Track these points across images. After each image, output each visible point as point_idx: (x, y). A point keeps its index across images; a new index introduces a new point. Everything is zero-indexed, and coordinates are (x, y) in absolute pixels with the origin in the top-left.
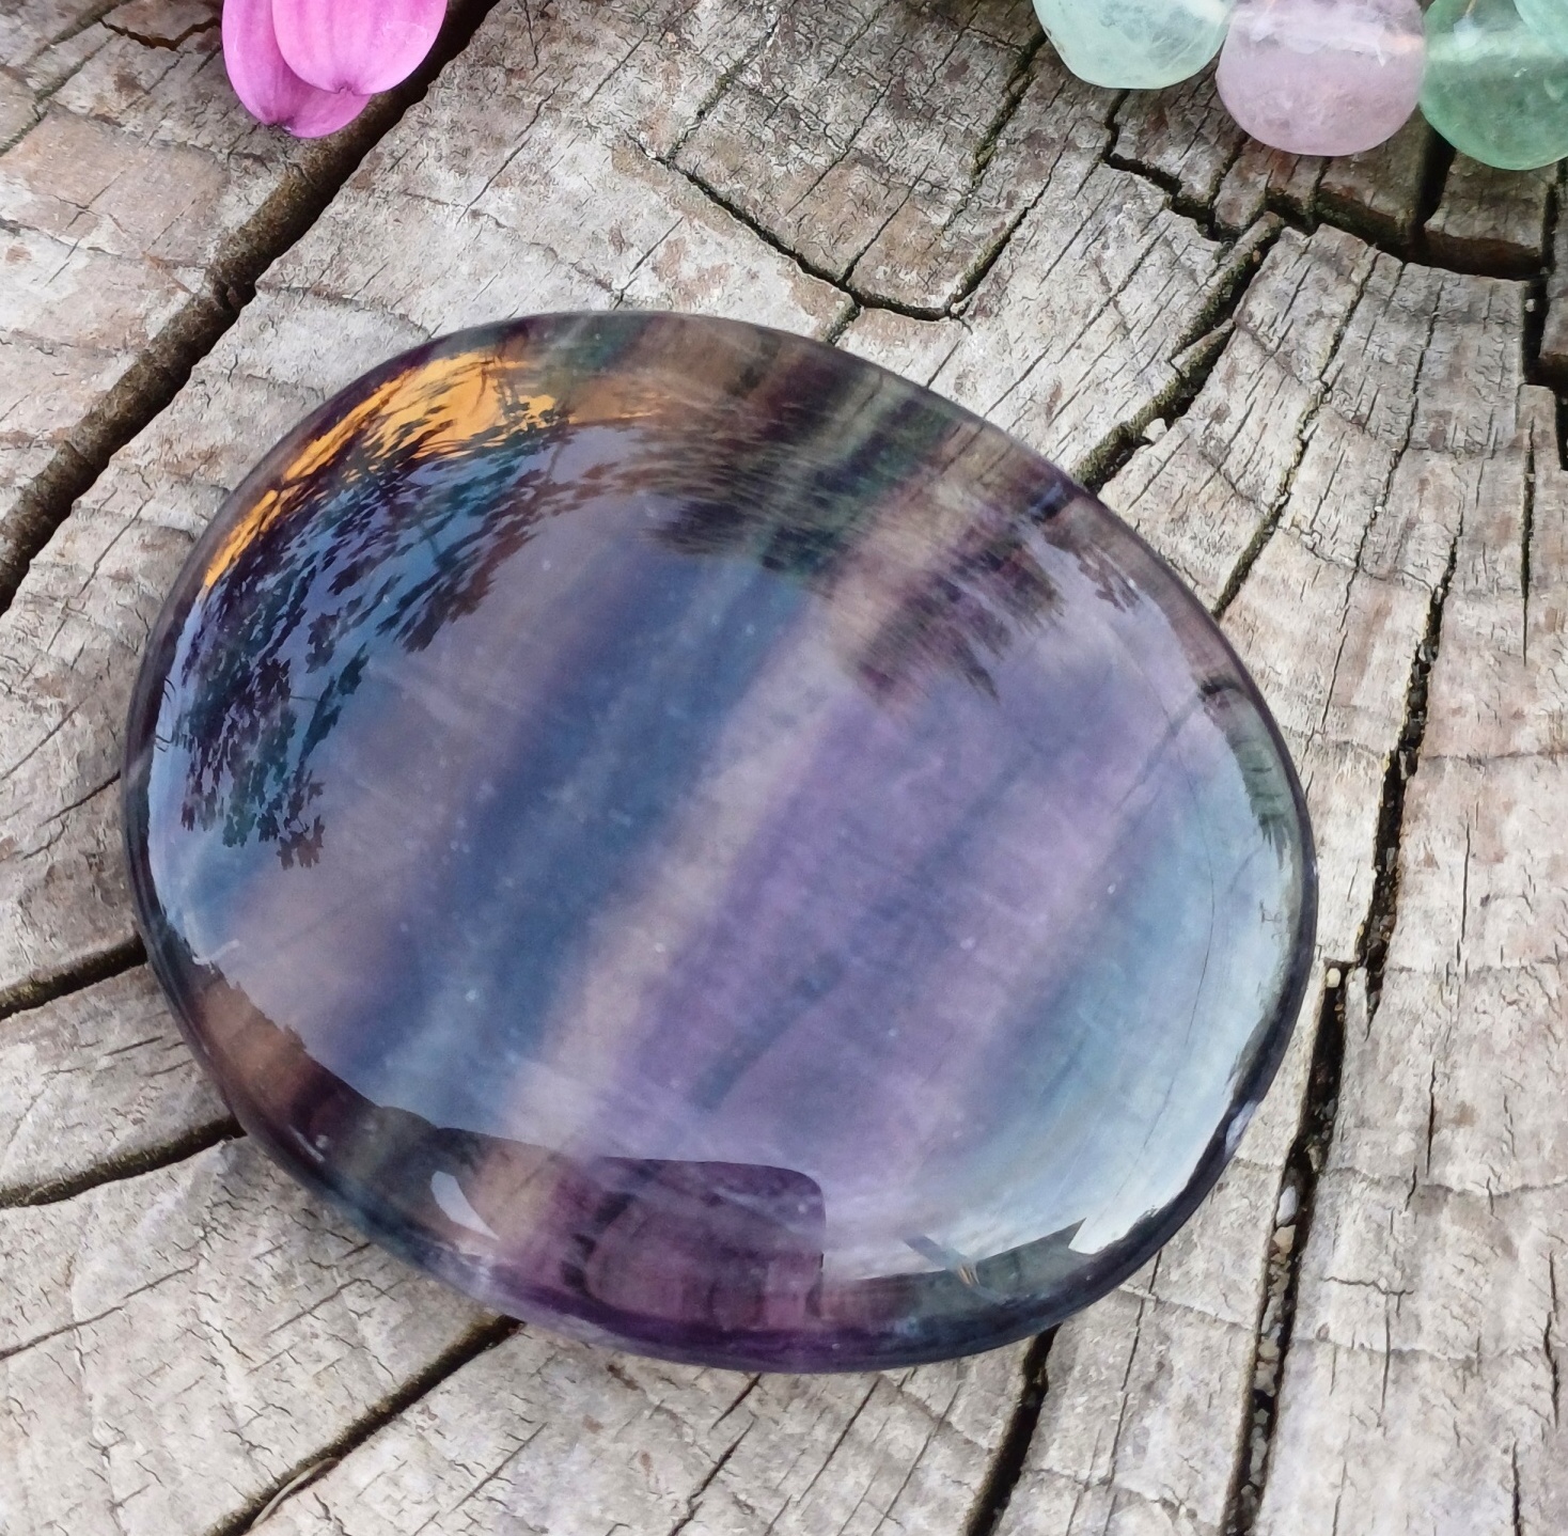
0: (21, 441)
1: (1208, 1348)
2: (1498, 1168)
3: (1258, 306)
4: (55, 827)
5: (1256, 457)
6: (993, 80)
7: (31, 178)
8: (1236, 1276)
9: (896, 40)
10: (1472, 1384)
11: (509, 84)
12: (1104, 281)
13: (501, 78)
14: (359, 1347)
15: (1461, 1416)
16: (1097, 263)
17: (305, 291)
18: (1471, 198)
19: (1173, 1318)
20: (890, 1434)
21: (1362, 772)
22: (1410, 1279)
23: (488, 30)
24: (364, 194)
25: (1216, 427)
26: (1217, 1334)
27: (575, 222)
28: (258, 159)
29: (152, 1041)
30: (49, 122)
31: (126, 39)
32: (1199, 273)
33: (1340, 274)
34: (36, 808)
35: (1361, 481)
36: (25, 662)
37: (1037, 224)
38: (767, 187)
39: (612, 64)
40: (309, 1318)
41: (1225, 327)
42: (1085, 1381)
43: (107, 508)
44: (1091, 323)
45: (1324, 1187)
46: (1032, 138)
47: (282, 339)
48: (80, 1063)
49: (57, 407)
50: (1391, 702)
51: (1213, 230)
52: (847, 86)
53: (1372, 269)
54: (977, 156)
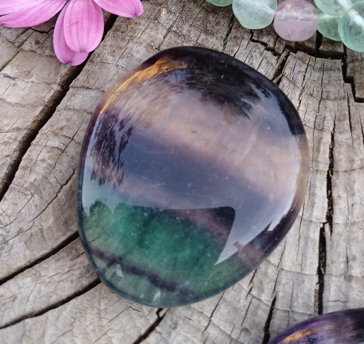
0: (18, 129)
3: (287, 71)
4: (32, 223)
6: (225, 25)
7: (17, 66)
8: (309, 302)
9: (204, 18)
11: (122, 35)
13: (120, 34)
16: (251, 64)
17: (81, 87)
18: (328, 42)
21: (322, 176)
23: (116, 23)
24: (92, 63)
26: (306, 318)
29: (58, 274)
30: (20, 53)
31: (37, 32)
32: (273, 64)
33: (303, 62)
34: (27, 219)
35: (313, 108)
36: (22, 183)
37: (238, 56)
39: (144, 28)
41: (280, 76)
43: (39, 144)
45: (326, 278)
46: (235, 37)
47: (76, 99)
48: (42, 281)
49: (26, 120)
50: (326, 159)
51: (275, 54)
52: (195, 29)
53: (310, 60)
54: (224, 42)
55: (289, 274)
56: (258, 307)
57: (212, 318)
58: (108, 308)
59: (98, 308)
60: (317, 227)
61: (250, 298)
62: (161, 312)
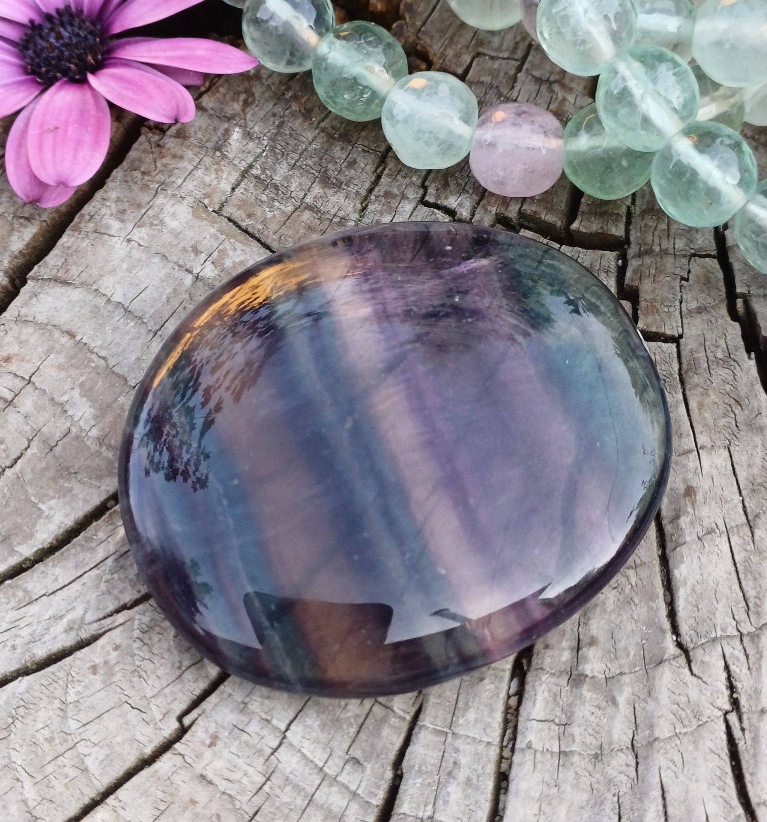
1: (477, 754)
2: (609, 665)
6: (368, 168)
8: (489, 720)
9: (323, 151)
10: (599, 765)
11: (143, 179)
13: (140, 176)
14: (85, 770)
15: (593, 780)
17: (50, 279)
18: (591, 214)
19: (461, 741)
20: (331, 800)
22: (569, 718)
23: (133, 154)
24: (77, 233)
26: (481, 748)
27: (176, 243)
28: (27, 219)
38: (264, 222)
39: (191, 167)
40: (61, 758)
42: (420, 772)
45: (530, 677)
46: (387, 194)
47: (40, 303)
52: (301, 174)
54: (362, 203)
56: (383, 721)
57: (288, 734)
58: (81, 701)
59: (63, 699)
61: (368, 703)
62: (186, 717)
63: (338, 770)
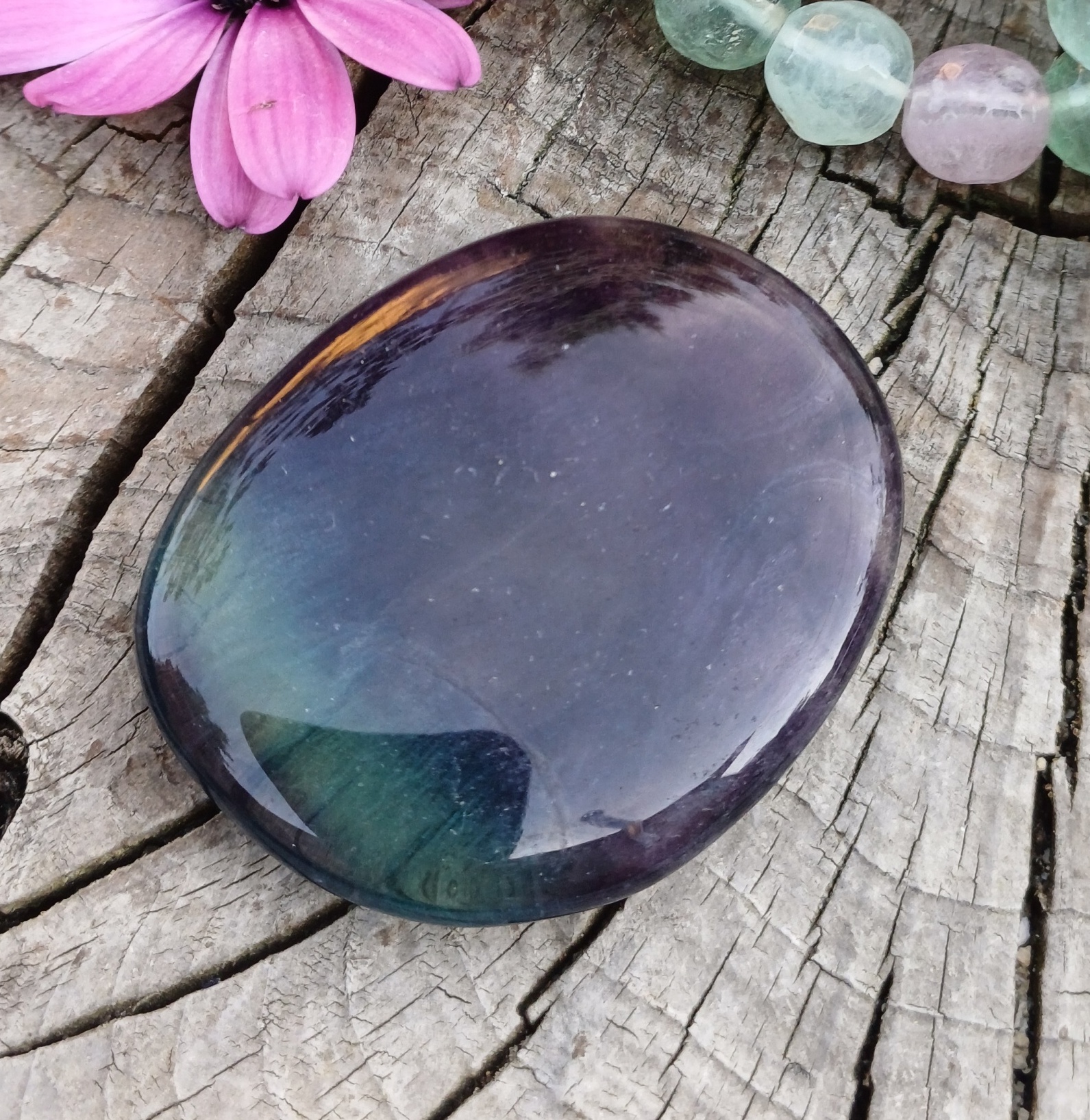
0: (78, 441)
1: (984, 1050)
3: (941, 275)
4: (129, 729)
5: (951, 387)
6: (740, 122)
7: (67, 244)
8: (997, 995)
9: (669, 97)
11: (400, 150)
12: (831, 264)
13: (395, 145)
14: (384, 1102)
16: (825, 251)
17: (271, 314)
18: (1080, 185)
19: (957, 1030)
21: (1047, 612)
23: (381, 111)
24: (305, 239)
25: (921, 368)
26: (989, 1040)
29: (213, 883)
30: (75, 202)
31: (124, 137)
32: (897, 253)
33: (996, 248)
34: (114, 716)
35: (1024, 397)
36: (97, 607)
37: (780, 226)
39: (470, 129)
40: (345, 1084)
41: (919, 292)
42: (901, 1083)
43: (144, 487)
44: (825, 295)
45: (1052, 923)
46: (771, 163)
47: (257, 351)
48: (164, 905)
49: (101, 415)
50: (1062, 559)
51: (902, 219)
52: (637, 133)
53: (1017, 243)
54: (733, 177)
55: (935, 906)
56: (836, 1001)
57: (692, 1030)
58: (369, 989)
59: (340, 988)
60: (1027, 767)
61: (810, 972)
62: (532, 1007)
63: (773, 1085)
